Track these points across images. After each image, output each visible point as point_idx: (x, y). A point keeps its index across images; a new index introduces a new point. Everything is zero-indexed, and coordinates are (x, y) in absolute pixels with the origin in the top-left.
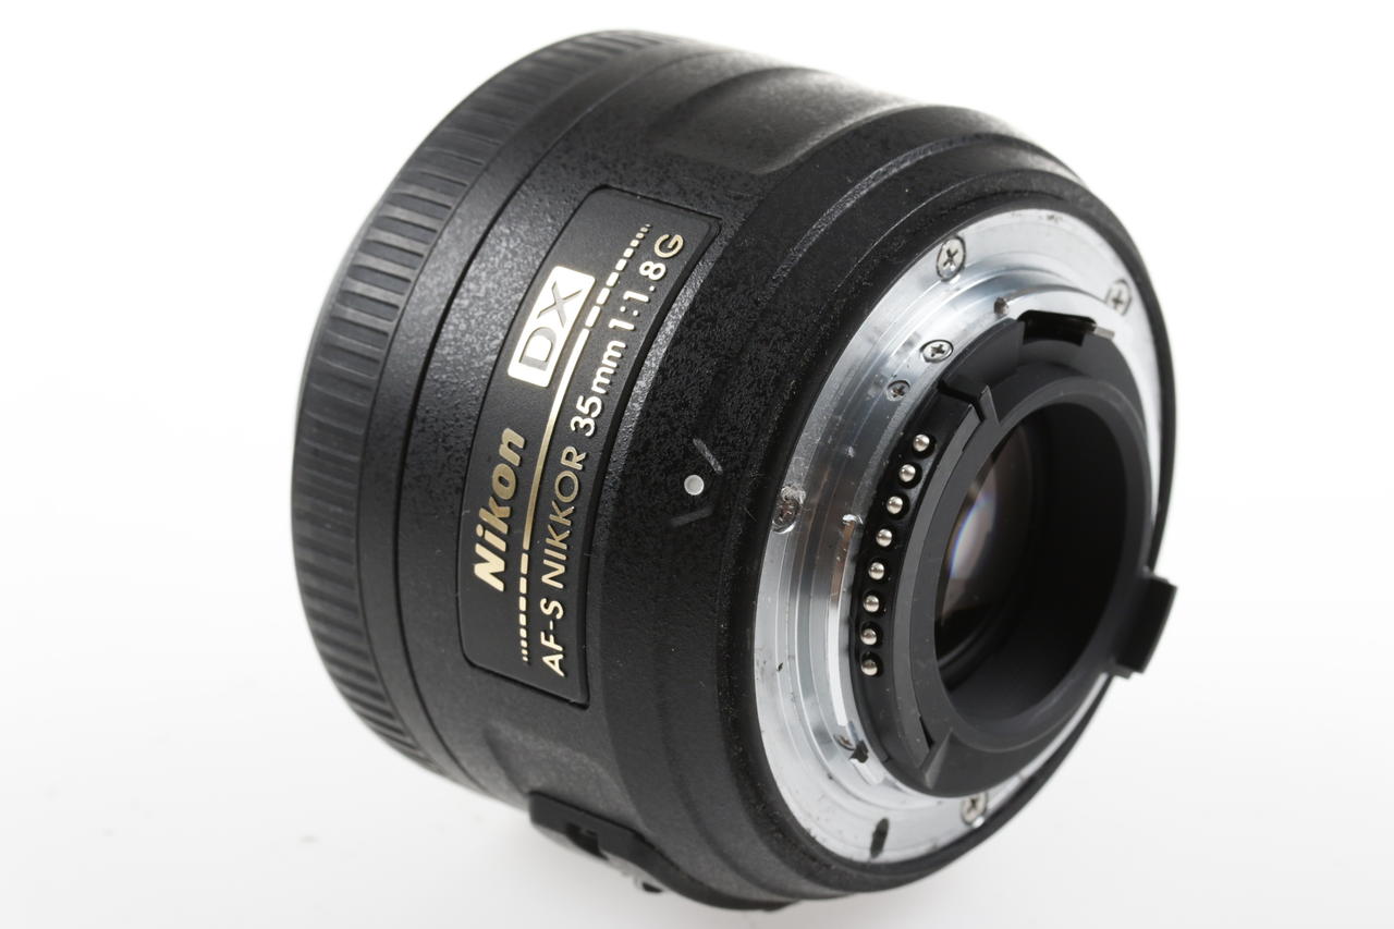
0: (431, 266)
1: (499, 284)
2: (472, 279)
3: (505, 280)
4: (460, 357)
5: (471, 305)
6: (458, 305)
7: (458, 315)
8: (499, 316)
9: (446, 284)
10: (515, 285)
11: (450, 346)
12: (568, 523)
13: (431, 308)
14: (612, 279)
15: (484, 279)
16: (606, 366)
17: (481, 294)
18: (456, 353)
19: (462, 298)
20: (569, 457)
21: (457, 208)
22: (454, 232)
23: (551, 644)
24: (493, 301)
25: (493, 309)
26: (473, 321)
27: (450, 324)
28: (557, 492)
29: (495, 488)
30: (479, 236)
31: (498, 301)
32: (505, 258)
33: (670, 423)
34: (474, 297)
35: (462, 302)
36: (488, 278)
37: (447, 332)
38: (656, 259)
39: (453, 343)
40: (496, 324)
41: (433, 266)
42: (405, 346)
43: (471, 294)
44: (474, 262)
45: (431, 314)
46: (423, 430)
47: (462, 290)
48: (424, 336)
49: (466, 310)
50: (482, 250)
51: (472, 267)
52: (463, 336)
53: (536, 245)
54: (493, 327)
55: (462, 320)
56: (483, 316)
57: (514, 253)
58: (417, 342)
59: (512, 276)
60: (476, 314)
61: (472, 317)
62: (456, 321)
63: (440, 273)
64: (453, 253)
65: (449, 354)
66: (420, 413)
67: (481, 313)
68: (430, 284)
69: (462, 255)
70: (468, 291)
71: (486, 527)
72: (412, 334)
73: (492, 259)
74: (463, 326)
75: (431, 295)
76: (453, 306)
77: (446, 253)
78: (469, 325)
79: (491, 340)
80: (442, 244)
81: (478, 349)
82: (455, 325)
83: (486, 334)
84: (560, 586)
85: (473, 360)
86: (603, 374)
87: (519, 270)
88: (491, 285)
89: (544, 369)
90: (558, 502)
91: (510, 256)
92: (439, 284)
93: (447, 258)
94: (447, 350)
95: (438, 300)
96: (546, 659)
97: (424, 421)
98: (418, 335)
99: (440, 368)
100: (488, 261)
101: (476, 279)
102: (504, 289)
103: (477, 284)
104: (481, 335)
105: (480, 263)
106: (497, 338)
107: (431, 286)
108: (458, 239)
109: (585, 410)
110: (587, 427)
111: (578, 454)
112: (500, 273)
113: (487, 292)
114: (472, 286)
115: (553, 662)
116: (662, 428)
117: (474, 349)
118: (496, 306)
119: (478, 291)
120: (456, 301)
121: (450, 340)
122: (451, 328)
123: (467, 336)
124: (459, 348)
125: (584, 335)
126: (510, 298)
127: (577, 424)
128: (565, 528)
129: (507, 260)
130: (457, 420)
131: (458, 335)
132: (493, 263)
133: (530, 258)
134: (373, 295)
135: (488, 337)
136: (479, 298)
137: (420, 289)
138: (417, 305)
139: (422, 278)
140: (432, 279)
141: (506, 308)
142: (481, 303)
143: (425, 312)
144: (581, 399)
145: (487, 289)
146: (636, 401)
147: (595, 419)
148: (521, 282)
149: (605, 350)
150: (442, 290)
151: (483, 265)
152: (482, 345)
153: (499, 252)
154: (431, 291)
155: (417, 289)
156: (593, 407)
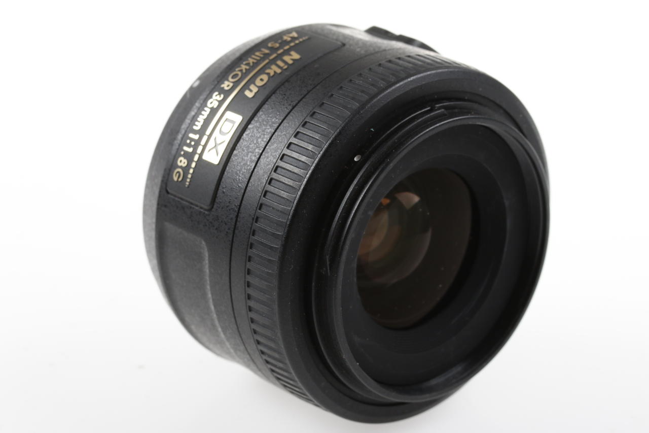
0: (271, 166)
1: (243, 159)
2: (253, 161)
3: (240, 160)
4: (264, 127)
5: (255, 149)
6: (260, 150)
7: (261, 145)
8: (244, 144)
9: (265, 158)
10: (236, 158)
11: (267, 132)
13: (272, 147)
14: (196, 158)
15: (249, 161)
16: (202, 119)
17: (250, 154)
18: (265, 129)
19: (259, 152)
20: (228, 86)
21: (261, 196)
22: (261, 183)
24: (246, 151)
25: (246, 147)
26: (255, 142)
27: (266, 141)
28: (240, 75)
30: (251, 181)
31: (243, 150)
32: (240, 171)
34: (253, 153)
35: (258, 151)
36: (247, 162)
37: (267, 138)
38: (181, 167)
39: (265, 133)
40: (246, 141)
41: (270, 166)
42: (288, 131)
43: (254, 154)
44: (252, 170)
45: (273, 144)
46: (292, 102)
47: (258, 156)
48: (278, 135)
49: (257, 147)
50: (249, 175)
51: (253, 167)
52: (260, 136)
53: (229, 177)
54: (247, 139)
55: (259, 143)
56: (250, 144)
57: (237, 174)
58: (282, 133)
59: (237, 162)
60: (253, 145)
61: (255, 144)
62: (263, 143)
63: (267, 163)
64: (261, 172)
65: (268, 129)
66: (290, 107)
67: (251, 146)
68: (272, 158)
69: (257, 172)
70: (255, 156)
72: (283, 136)
73: (245, 171)
74: (260, 140)
75: (272, 153)
76: (262, 149)
77: (264, 172)
78: (257, 140)
79: (249, 134)
80: (266, 177)
81: (255, 130)
82: (263, 141)
83: (251, 136)
85: (258, 126)
86: (204, 115)
87: (234, 165)
88: (246, 158)
89: (227, 118)
90: (242, 72)
91: (238, 172)
92: (268, 158)
93: (264, 170)
94: (269, 131)
95: (269, 150)
97: (290, 105)
98: (281, 136)
99: (274, 124)
100: (247, 170)
101: (251, 161)
102: (241, 156)
103: (251, 159)
104: (253, 136)
105: (250, 169)
106: (246, 135)
107: (271, 157)
108: (259, 180)
109: (215, 103)
110: (216, 96)
111: (224, 86)
112: (242, 164)
113: (247, 155)
114: (253, 158)
117: (257, 130)
118: (245, 148)
119: (251, 155)
120: (261, 151)
121: (267, 135)
122: (265, 140)
123: (258, 136)
124: (263, 131)
125: (208, 132)
126: (239, 152)
127: (220, 97)
129: (239, 170)
130: (274, 104)
131: (262, 136)
132: (245, 169)
133: (230, 171)
134: (298, 154)
135: (250, 135)
136: (251, 152)
137: (276, 155)
138: (278, 149)
139: (275, 161)
140: (270, 160)
141: (241, 147)
142: (250, 150)
143: (275, 145)
144: (215, 106)
145: (247, 156)
146: (197, 107)
147: (212, 98)
148: (234, 159)
149: (201, 125)
150: (267, 155)
151: (248, 168)
152: (253, 131)
153: (242, 174)
154: (271, 155)
155: (278, 156)
156: (211, 103)
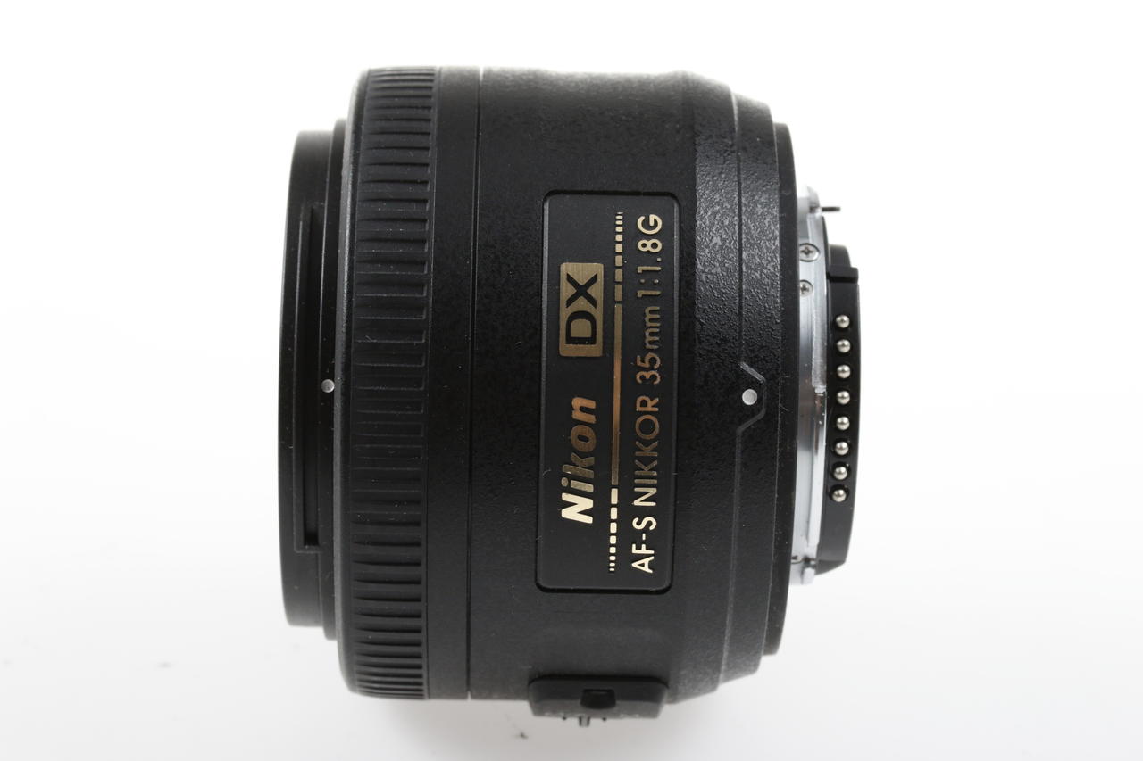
12: (656, 454)
14: (618, 260)
16: (651, 327)
20: (644, 404)
23: (644, 551)
28: (639, 434)
29: (575, 446)
33: (719, 356)
38: (647, 237)
71: (570, 478)
84: (653, 504)
86: (652, 334)
89: (594, 343)
90: (642, 441)
96: (635, 565)
109: (647, 365)
110: (654, 377)
111: (652, 400)
115: (643, 565)
116: (714, 362)
125: (618, 309)
127: (642, 377)
128: (652, 459)
144: (639, 357)
147: (658, 370)
149: (644, 315)
156: (653, 361)
